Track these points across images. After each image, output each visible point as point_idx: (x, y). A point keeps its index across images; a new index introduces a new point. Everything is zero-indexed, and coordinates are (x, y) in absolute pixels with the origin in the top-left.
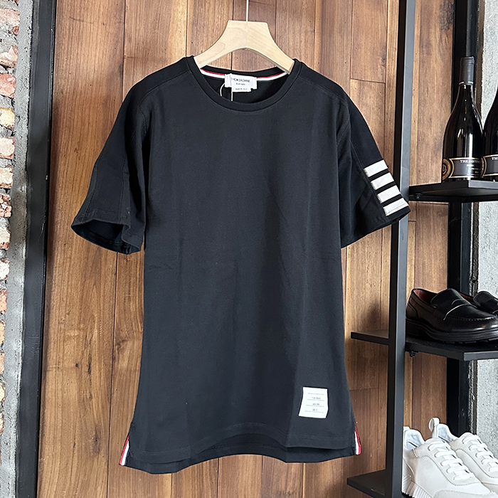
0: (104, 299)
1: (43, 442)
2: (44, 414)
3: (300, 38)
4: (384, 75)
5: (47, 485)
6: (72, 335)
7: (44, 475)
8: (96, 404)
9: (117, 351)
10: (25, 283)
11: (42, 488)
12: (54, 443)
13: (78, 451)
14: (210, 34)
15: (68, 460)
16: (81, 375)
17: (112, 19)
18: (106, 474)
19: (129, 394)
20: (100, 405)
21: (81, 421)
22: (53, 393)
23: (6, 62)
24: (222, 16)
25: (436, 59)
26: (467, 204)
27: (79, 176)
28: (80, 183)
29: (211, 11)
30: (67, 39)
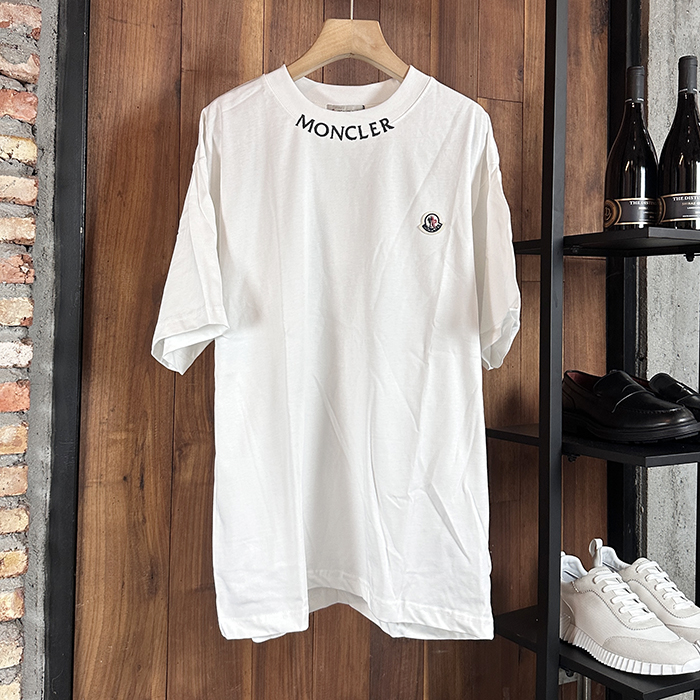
0: (160, 390)
1: (82, 583)
2: (82, 544)
3: (412, 44)
4: (521, 92)
5: (88, 637)
6: (119, 438)
7: (83, 626)
8: (152, 529)
9: (178, 459)
10: (55, 371)
11: (81, 644)
12: (96, 584)
13: (129, 592)
14: (294, 40)
15: (115, 605)
16: (130, 492)
17: (165, 20)
18: (165, 621)
19: (194, 515)
20: (157, 530)
21: (131, 552)
22: (94, 517)
23: (24, 75)
24: (310, 16)
25: (587, 71)
26: (631, 258)
27: (125, 228)
28: (126, 237)
29: (295, 9)
30: (105, 46)
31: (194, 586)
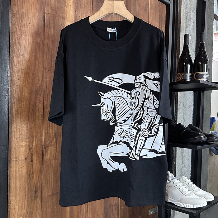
0: (38, 128)
1: (10, 196)
2: (10, 182)
6: (23, 144)
9: (44, 152)
13: (27, 198)
15: (22, 203)
16: (28, 163)
18: (40, 207)
20: (37, 176)
21: (28, 184)
22: (14, 172)
27: (24, 68)
31: (50, 194)
